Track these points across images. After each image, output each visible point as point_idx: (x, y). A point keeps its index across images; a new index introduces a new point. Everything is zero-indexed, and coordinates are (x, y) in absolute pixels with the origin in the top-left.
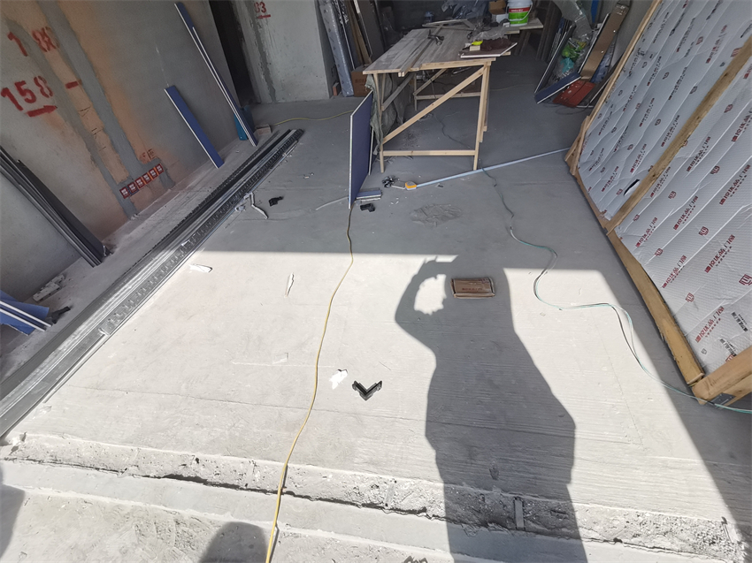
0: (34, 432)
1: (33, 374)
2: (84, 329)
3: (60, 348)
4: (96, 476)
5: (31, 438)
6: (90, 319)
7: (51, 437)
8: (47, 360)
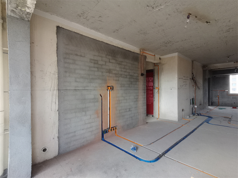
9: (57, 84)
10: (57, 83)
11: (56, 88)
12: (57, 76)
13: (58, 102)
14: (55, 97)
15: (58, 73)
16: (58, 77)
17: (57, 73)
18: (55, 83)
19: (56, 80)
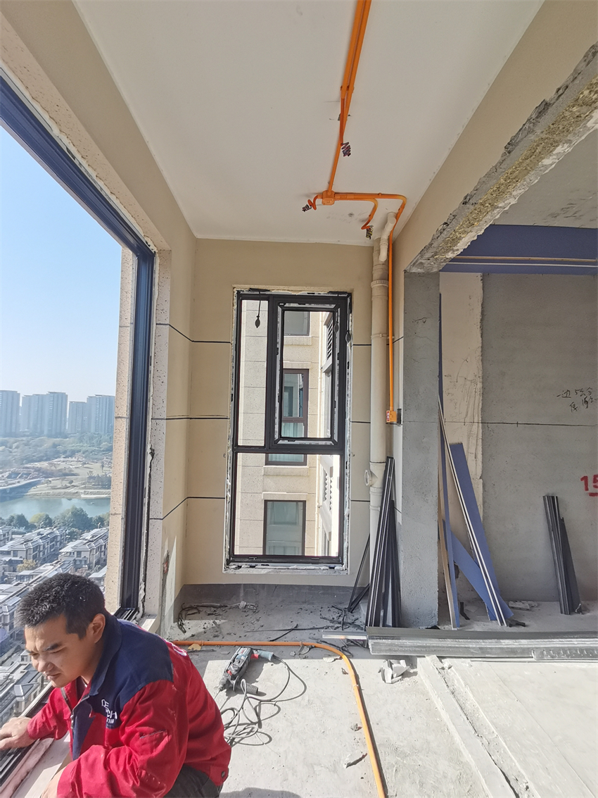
0: (456, 670)
1: (478, 641)
2: (524, 643)
3: (501, 641)
4: (464, 720)
5: (452, 671)
6: (533, 640)
7: (461, 680)
8: (490, 641)
9: (480, 407)
10: (481, 404)
11: (478, 418)
12: (480, 385)
13: (482, 454)
14: (474, 442)
15: (482, 378)
16: (483, 388)
17: (481, 380)
18: (476, 405)
19: (478, 397)
